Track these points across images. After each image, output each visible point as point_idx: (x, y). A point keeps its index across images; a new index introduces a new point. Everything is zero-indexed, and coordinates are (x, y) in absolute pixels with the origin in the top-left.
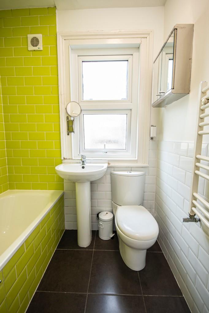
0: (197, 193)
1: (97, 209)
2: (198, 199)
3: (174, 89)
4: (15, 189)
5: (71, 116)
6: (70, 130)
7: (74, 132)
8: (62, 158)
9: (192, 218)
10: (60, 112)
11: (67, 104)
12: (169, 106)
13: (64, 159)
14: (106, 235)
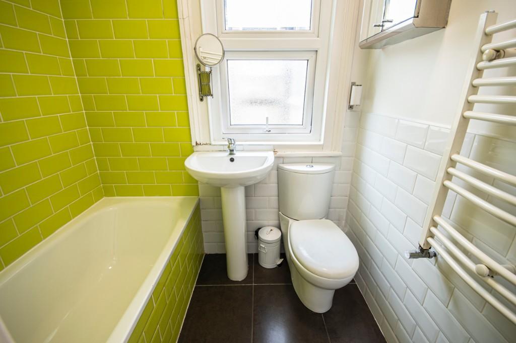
0: (440, 216)
1: (255, 224)
2: (441, 226)
3: (418, 17)
4: (114, 196)
5: (205, 65)
6: (205, 91)
7: (212, 95)
8: (194, 144)
9: (425, 252)
10: (184, 56)
11: (196, 39)
12: (391, 47)
13: (197, 144)
14: (269, 261)
